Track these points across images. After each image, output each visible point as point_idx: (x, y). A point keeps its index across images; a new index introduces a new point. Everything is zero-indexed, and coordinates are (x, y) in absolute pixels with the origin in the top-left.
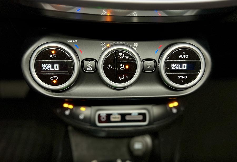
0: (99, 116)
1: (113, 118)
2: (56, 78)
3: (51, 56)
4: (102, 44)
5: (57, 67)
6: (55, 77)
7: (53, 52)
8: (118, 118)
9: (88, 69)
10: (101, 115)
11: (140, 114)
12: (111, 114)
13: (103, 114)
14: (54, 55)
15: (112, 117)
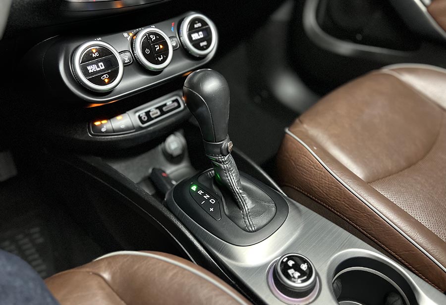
0: (140, 118)
1: (153, 115)
2: (107, 76)
3: (93, 55)
4: (125, 35)
5: (102, 66)
6: (105, 76)
7: (94, 51)
8: (157, 113)
9: (126, 62)
10: (141, 115)
11: (173, 101)
12: (149, 111)
13: (142, 114)
14: (96, 54)
15: (151, 113)
